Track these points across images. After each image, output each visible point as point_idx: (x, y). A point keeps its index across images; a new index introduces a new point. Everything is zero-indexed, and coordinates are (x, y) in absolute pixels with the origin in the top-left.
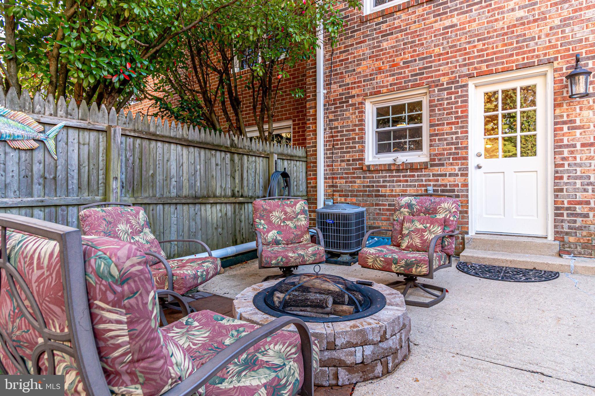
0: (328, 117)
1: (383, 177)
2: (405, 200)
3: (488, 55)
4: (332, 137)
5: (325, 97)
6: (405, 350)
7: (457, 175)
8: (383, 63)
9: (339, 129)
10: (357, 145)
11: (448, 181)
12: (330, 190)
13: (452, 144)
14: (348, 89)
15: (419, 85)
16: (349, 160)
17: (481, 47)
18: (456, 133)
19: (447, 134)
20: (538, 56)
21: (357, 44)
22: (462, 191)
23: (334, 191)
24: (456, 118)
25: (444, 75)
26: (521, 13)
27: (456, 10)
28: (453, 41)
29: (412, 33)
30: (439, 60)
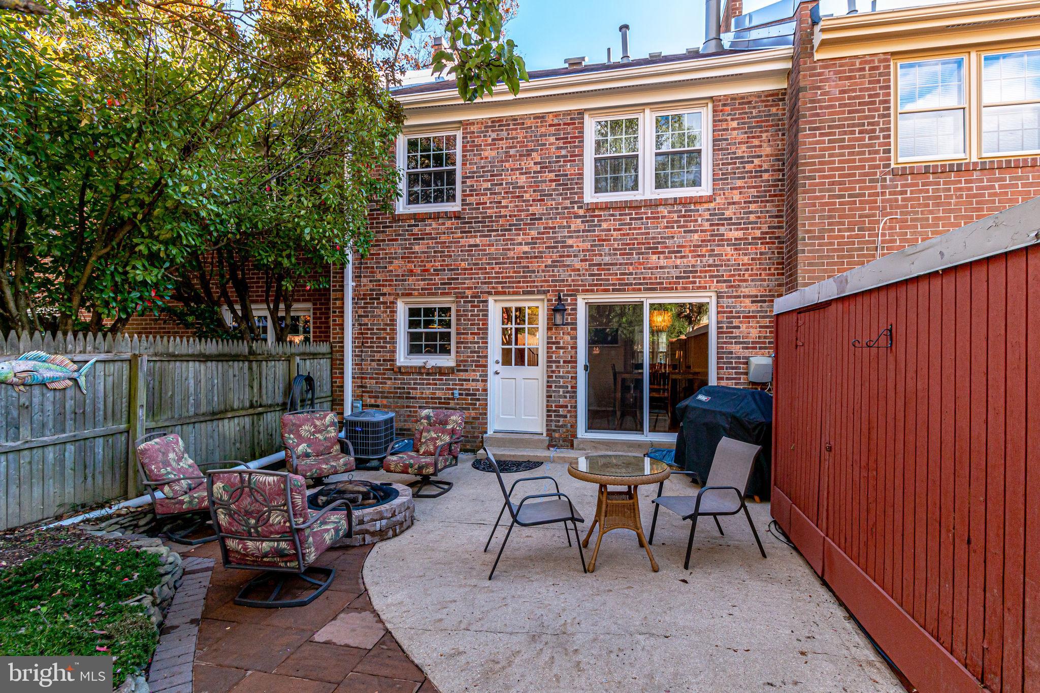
0: (357, 312)
1: (414, 379)
2: (425, 412)
4: (362, 333)
5: (354, 291)
6: (409, 522)
7: (478, 381)
8: (415, 266)
9: (369, 326)
10: (388, 345)
11: (471, 385)
12: (359, 391)
13: (475, 352)
14: (380, 285)
15: (447, 294)
16: (379, 360)
17: (497, 270)
18: (478, 343)
19: (471, 343)
20: (537, 287)
21: (389, 240)
22: (482, 395)
23: (363, 392)
24: (478, 329)
25: (469, 288)
26: (526, 248)
27: (479, 231)
28: (476, 259)
29: (442, 243)
30: (465, 274)
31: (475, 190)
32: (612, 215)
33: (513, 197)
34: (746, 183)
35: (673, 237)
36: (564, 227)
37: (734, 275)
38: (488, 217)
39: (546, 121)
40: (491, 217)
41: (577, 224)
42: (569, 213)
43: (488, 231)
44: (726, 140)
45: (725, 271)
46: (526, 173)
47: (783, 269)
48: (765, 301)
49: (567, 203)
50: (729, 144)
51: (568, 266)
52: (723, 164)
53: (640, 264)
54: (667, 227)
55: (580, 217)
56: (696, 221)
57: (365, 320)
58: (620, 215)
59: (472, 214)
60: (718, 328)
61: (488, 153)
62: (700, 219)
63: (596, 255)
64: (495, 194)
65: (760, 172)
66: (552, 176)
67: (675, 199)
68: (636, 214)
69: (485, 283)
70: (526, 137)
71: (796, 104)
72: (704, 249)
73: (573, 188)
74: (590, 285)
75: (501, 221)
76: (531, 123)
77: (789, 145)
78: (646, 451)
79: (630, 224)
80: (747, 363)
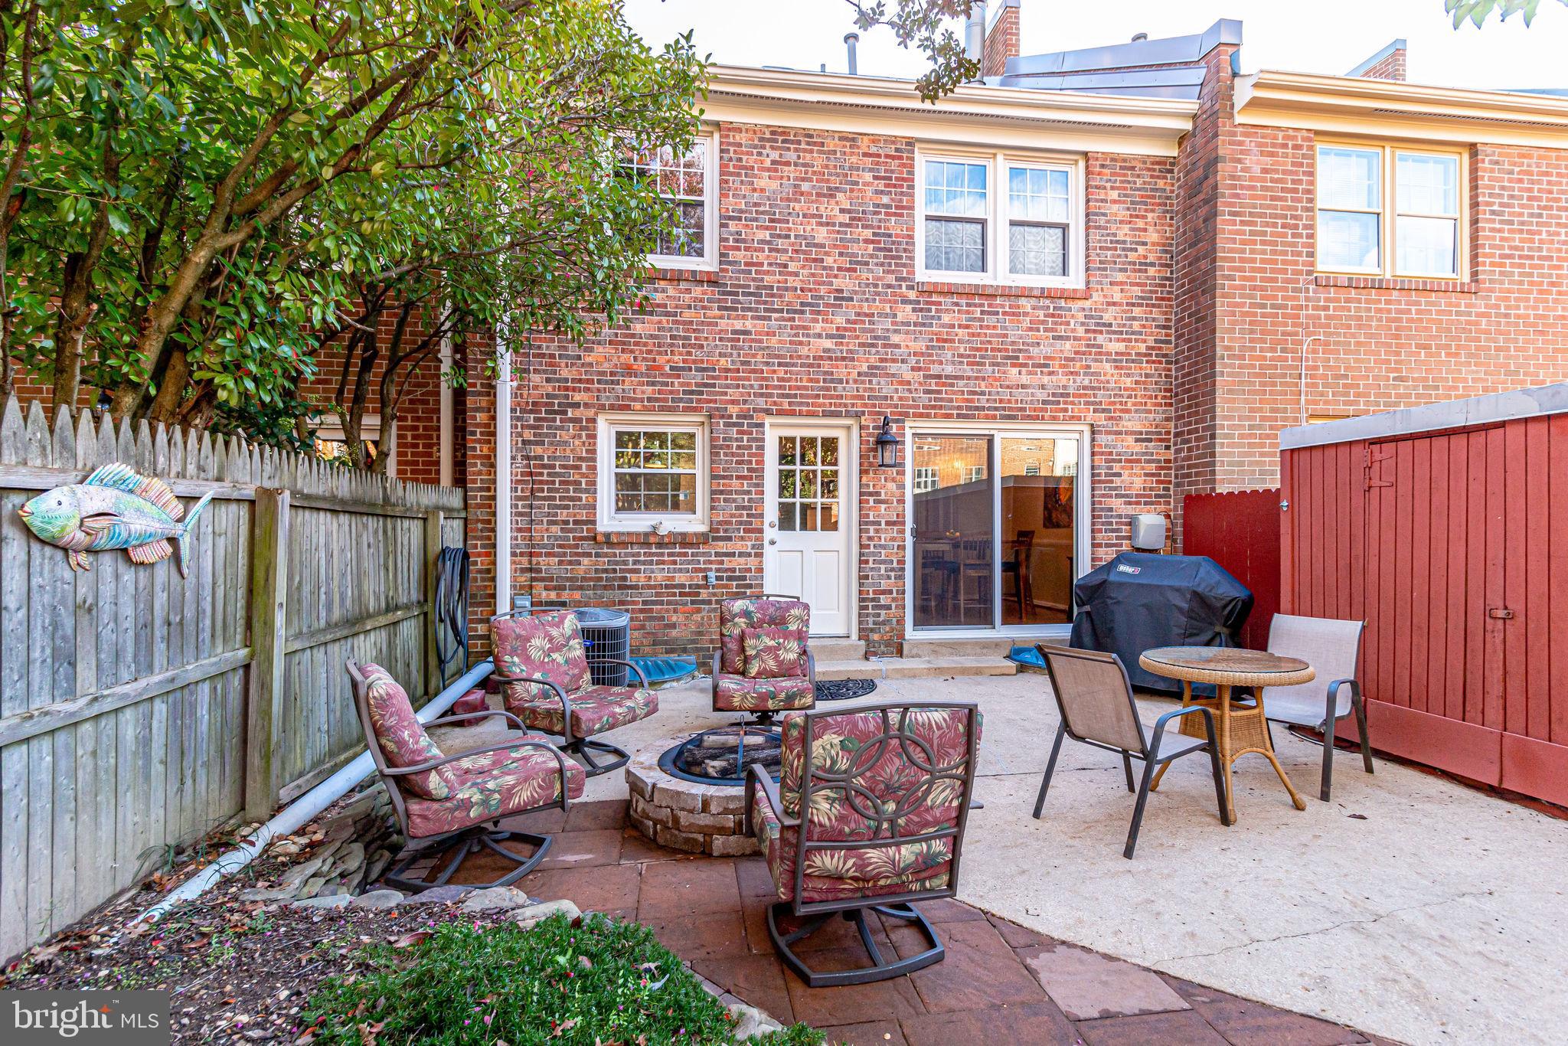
0: (520, 435)
1: (633, 555)
2: (738, 606)
3: (790, 388)
4: (531, 474)
5: (515, 395)
7: (750, 555)
8: (635, 359)
9: (546, 461)
10: (584, 496)
11: (738, 563)
12: (524, 579)
13: (744, 508)
14: (567, 389)
15: (695, 409)
16: (567, 522)
17: (782, 375)
18: (749, 492)
19: (737, 492)
20: (845, 405)
22: (756, 578)
24: (750, 470)
25: (733, 402)
26: (828, 344)
27: (750, 309)
28: (746, 355)
29: (684, 323)
30: (726, 378)
31: (744, 241)
32: (957, 304)
33: (806, 260)
34: (1128, 277)
35: (1038, 344)
36: (887, 316)
37: (1114, 403)
38: (765, 287)
39: (858, 147)
40: (771, 288)
41: (905, 313)
42: (894, 294)
43: (766, 310)
44: (1104, 215)
45: (1103, 396)
46: (828, 224)
47: (1171, 397)
48: (1150, 440)
49: (891, 279)
50: (1108, 222)
51: (893, 375)
52: (1101, 248)
53: (996, 379)
54: (1030, 329)
55: (910, 302)
56: (1068, 323)
57: (538, 450)
58: (968, 305)
59: (738, 279)
60: (1093, 475)
61: (764, 182)
62: (1072, 322)
63: (934, 362)
64: (778, 251)
65: (1145, 264)
66: (868, 233)
67: (1043, 289)
68: (990, 306)
70: (827, 167)
71: (1206, 178)
72: (1078, 364)
73: (900, 258)
74: (925, 407)
75: (788, 297)
76: (835, 145)
77: (1185, 233)
78: (1006, 653)
79: (982, 320)
80: (1130, 524)
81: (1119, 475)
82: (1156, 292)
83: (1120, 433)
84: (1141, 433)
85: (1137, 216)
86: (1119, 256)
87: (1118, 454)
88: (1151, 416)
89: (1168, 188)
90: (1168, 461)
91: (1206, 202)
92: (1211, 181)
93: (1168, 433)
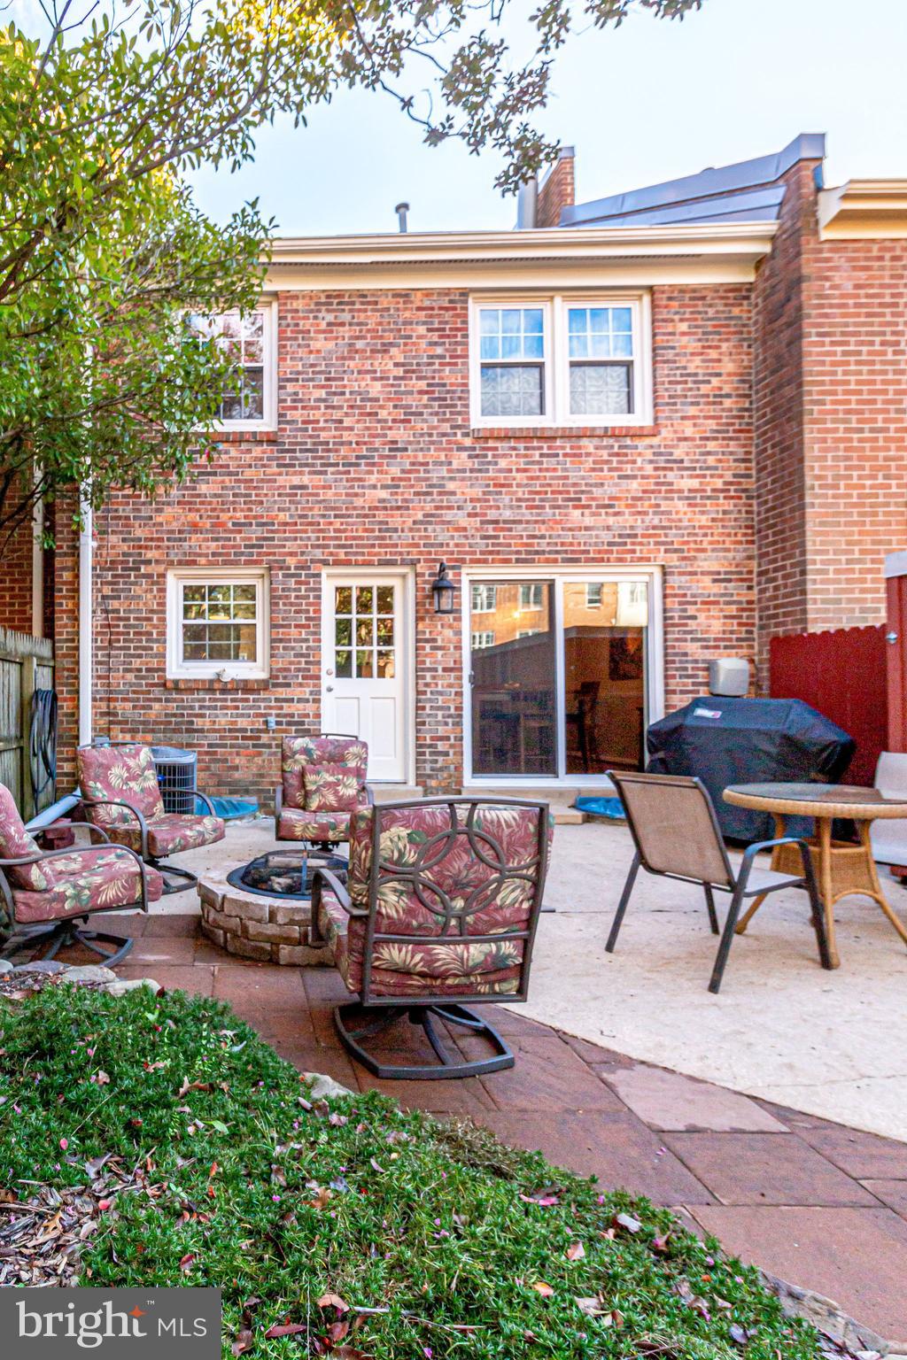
0: (100, 591)
1: (199, 700)
3: (346, 539)
4: (109, 626)
5: (95, 555)
7: (307, 701)
8: (201, 517)
9: (122, 614)
10: (155, 646)
11: (296, 709)
12: (103, 722)
13: (302, 655)
14: (140, 547)
15: (255, 563)
16: (139, 670)
17: (338, 526)
18: (307, 640)
19: (295, 641)
20: (401, 553)
22: (314, 724)
24: (308, 619)
25: (291, 554)
26: (384, 494)
27: (307, 465)
28: (303, 509)
29: (246, 481)
30: (285, 532)
31: (301, 401)
32: (514, 449)
33: (361, 414)
34: (701, 411)
35: (602, 484)
36: (441, 464)
37: (687, 543)
38: (321, 443)
39: (412, 302)
40: (328, 443)
41: (461, 460)
42: (449, 442)
43: (323, 465)
44: (673, 348)
45: (676, 535)
46: (382, 379)
47: (753, 534)
48: (729, 581)
49: (446, 427)
50: (677, 355)
51: (449, 522)
52: (670, 382)
53: (556, 522)
54: (593, 470)
55: (465, 449)
56: (634, 462)
57: (114, 604)
58: (527, 448)
59: (296, 437)
60: (665, 618)
61: (319, 343)
62: (639, 460)
63: (490, 507)
64: (333, 407)
65: (720, 396)
66: (422, 385)
67: (606, 428)
68: (549, 448)
69: (318, 546)
70: (380, 324)
71: (789, 300)
72: (647, 503)
73: (455, 406)
74: (482, 553)
75: (343, 451)
76: (389, 303)
77: (765, 360)
78: (571, 802)
79: (540, 463)
80: (707, 669)
81: (694, 618)
82: (733, 424)
83: (695, 573)
84: (719, 573)
85: (710, 347)
86: (691, 389)
87: (693, 596)
88: (730, 555)
89: (745, 315)
90: (750, 602)
91: (789, 325)
92: (793, 303)
93: (750, 572)
